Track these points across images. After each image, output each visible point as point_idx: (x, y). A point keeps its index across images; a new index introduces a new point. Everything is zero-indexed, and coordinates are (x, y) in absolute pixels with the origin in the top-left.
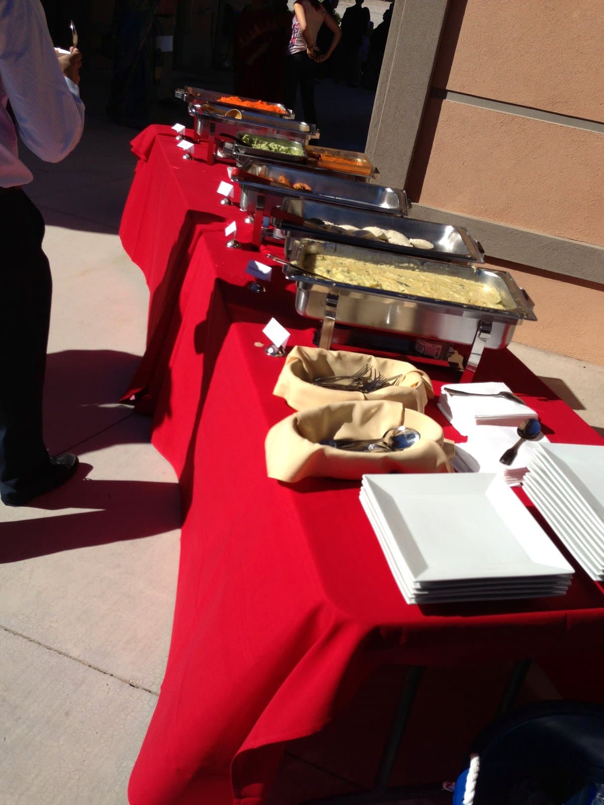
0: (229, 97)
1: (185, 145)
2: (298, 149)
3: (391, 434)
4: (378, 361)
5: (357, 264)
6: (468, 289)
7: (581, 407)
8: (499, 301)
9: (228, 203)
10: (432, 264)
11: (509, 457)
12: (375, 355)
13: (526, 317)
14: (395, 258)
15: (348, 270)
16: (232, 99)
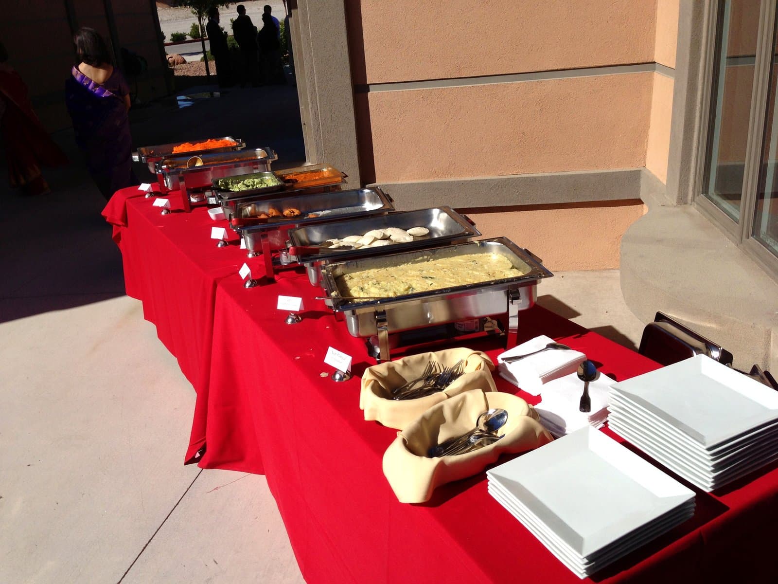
0: (180, 145)
1: (160, 202)
2: (269, 178)
3: (482, 420)
4: (438, 356)
5: (380, 272)
6: (480, 263)
7: (576, 314)
8: (511, 266)
9: (224, 244)
10: (443, 250)
11: (585, 404)
12: (434, 351)
13: (543, 276)
14: (409, 255)
15: (377, 282)
16: (184, 147)
